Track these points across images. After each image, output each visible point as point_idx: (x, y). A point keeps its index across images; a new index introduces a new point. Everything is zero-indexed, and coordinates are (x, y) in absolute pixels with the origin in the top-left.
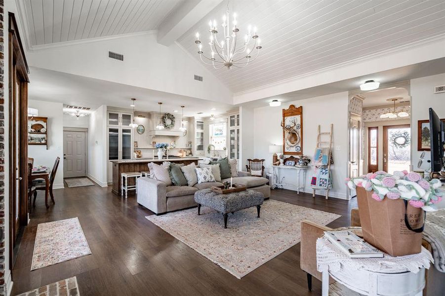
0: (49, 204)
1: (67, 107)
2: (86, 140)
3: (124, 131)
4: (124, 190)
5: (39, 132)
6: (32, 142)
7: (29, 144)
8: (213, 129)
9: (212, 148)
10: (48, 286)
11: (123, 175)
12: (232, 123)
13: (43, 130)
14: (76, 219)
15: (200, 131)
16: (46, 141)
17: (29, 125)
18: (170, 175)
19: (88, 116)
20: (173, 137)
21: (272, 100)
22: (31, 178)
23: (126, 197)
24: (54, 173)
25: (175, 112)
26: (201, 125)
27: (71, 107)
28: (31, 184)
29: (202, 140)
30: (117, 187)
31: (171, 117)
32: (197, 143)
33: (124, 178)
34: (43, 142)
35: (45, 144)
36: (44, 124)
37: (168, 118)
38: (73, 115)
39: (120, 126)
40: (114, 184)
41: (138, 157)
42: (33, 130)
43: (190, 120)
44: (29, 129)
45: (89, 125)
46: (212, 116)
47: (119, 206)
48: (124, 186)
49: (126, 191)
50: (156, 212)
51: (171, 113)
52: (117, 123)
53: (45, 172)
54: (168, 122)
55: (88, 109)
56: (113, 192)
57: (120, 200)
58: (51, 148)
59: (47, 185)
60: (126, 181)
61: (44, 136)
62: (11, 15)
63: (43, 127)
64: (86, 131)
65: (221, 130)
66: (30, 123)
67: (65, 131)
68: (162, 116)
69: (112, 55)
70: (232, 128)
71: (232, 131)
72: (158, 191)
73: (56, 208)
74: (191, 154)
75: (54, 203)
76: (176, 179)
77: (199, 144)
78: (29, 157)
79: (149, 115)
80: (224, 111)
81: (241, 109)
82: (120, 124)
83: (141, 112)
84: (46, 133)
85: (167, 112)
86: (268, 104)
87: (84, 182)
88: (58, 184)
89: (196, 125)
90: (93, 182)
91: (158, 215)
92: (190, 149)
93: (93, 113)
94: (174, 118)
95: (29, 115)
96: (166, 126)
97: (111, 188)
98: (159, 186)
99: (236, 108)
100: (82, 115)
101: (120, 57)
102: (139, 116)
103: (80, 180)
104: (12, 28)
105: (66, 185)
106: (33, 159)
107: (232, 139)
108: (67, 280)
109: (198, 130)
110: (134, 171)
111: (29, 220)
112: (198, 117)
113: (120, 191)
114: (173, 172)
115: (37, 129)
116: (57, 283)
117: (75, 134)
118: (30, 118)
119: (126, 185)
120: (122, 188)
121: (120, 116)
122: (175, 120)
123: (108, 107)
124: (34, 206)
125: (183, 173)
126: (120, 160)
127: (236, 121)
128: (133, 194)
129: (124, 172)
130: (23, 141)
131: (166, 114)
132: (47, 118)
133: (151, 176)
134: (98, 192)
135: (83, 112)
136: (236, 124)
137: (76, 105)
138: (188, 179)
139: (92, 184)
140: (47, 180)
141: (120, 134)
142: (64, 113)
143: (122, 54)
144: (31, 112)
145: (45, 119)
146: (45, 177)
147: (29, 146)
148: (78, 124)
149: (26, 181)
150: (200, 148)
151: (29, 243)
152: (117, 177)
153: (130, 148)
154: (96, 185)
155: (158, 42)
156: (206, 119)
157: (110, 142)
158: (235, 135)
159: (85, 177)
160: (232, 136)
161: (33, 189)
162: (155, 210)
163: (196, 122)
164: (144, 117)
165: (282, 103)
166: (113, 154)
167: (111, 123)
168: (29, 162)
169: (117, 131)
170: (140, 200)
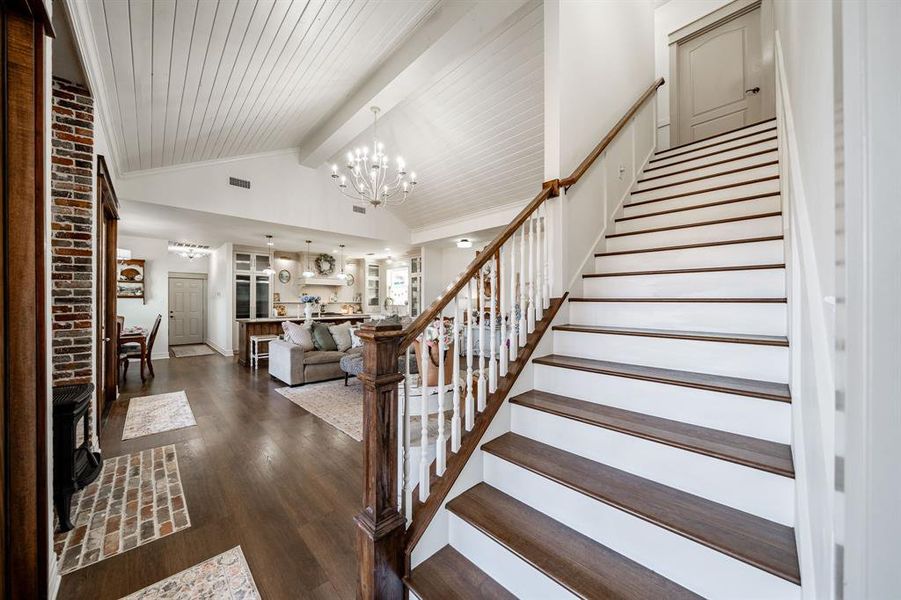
0: (146, 376)
1: (175, 244)
2: (204, 291)
3: (258, 278)
4: (254, 359)
5: (132, 280)
6: (122, 293)
7: (119, 297)
8: (391, 277)
9: (390, 303)
10: (141, 453)
11: (252, 338)
12: (414, 268)
13: (137, 278)
14: (182, 394)
15: (374, 278)
16: (143, 292)
17: (119, 272)
18: (313, 337)
19: (208, 257)
20: (334, 287)
21: (460, 240)
22: (121, 341)
23: (256, 368)
24: (153, 336)
25: (335, 252)
26: (375, 270)
27: (181, 245)
28: (121, 350)
29: (377, 291)
30: (244, 356)
31: (330, 260)
32: (369, 296)
33: (254, 342)
34: (138, 294)
35: (142, 297)
36: (140, 269)
37: (326, 260)
38: (184, 255)
39: (253, 272)
40: (241, 352)
41: (280, 314)
42: (124, 278)
43: (359, 263)
44: (119, 277)
45: (208, 269)
46: (390, 258)
47: (248, 380)
48: (254, 353)
49: (256, 360)
50: (289, 383)
51: (329, 254)
52: (247, 267)
53: (140, 334)
54: (325, 266)
55: (206, 247)
56: (239, 362)
57: (248, 372)
58: (150, 302)
59: (143, 351)
60: (256, 346)
61: (140, 285)
62: (101, 158)
63: (139, 274)
64: (205, 277)
65: (401, 278)
66: (120, 268)
67: (172, 277)
68: (315, 257)
69: (234, 182)
70: (414, 275)
71: (414, 279)
72: (292, 357)
73: (155, 381)
74: (360, 310)
75: (153, 376)
76: (321, 342)
77: (374, 296)
78: (118, 314)
79: (297, 256)
80: (404, 252)
81: (423, 250)
82: (253, 268)
83: (284, 252)
84: (142, 281)
85: (324, 252)
86: (455, 245)
87: (200, 351)
88: (159, 352)
89: (367, 269)
90: (213, 350)
91: (292, 386)
92: (359, 304)
93: (214, 253)
94: (334, 260)
95: (118, 258)
96: (321, 272)
97: (237, 357)
98: (293, 351)
99: (416, 250)
100: (198, 256)
101: (246, 185)
102: (282, 258)
103: (195, 347)
104: (102, 172)
105: (172, 354)
106: (123, 318)
107: (414, 289)
108: (163, 448)
109: (370, 278)
110: (269, 334)
111: (118, 395)
112: (370, 260)
113: (248, 359)
114: (316, 333)
115: (130, 276)
116: (153, 450)
117: (187, 283)
118: (120, 262)
119: (256, 351)
120: (252, 356)
121: (253, 257)
122: (336, 263)
123: (234, 245)
124: (125, 379)
125: (331, 335)
126: (253, 319)
127: (418, 266)
128: (264, 364)
129: (254, 334)
130: (110, 294)
131: (321, 255)
132: (144, 261)
133: (286, 338)
134: (219, 363)
135: (198, 252)
136: (418, 270)
137: (188, 243)
138: (338, 342)
139: (212, 352)
140: (143, 345)
141: (253, 283)
142: (171, 253)
143: (248, 180)
144: (122, 254)
145: (141, 263)
146: (141, 340)
147: (118, 300)
148: (194, 268)
149: (115, 345)
150: (375, 302)
151: (118, 418)
152: (245, 343)
153: (267, 302)
154: (217, 354)
155: (300, 163)
156: (382, 261)
157: (238, 294)
158: (416, 284)
159: (202, 344)
160: (414, 285)
161: (122, 356)
162: (288, 381)
163: (367, 266)
164: (289, 259)
165: (474, 243)
166: (242, 310)
167: (239, 267)
168: (118, 320)
169: (248, 278)
170: (272, 371)
